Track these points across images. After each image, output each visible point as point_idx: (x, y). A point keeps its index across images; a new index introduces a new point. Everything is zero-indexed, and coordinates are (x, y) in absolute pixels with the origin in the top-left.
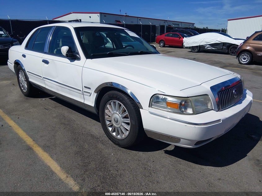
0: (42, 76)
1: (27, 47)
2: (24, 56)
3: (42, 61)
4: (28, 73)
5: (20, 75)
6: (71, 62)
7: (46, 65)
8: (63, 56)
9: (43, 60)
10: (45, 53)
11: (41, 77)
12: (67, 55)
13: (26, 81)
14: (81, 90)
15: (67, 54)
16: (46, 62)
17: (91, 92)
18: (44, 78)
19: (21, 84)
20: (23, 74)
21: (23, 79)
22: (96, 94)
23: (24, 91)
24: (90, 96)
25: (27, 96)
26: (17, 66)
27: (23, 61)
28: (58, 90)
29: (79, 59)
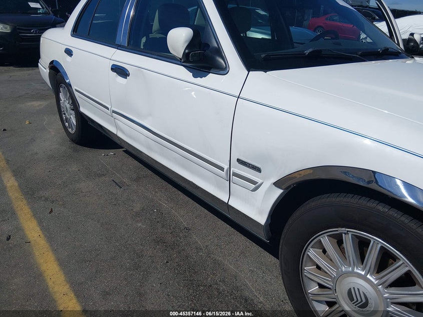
0: (109, 107)
1: (76, 32)
2: (69, 52)
3: (112, 69)
4: (76, 94)
5: (61, 96)
6: (195, 76)
7: (120, 79)
8: (172, 59)
9: (113, 65)
10: (119, 47)
11: (107, 108)
12: (186, 55)
13: (73, 110)
14: (226, 167)
15: (188, 54)
16: (121, 71)
17: (259, 181)
18: (114, 112)
19: (65, 114)
20: (68, 95)
21: (68, 106)
22: (281, 191)
23: (70, 130)
24: (254, 190)
25: (76, 143)
26: (56, 75)
27: (66, 63)
28: (149, 148)
29: (222, 70)
